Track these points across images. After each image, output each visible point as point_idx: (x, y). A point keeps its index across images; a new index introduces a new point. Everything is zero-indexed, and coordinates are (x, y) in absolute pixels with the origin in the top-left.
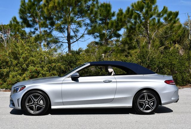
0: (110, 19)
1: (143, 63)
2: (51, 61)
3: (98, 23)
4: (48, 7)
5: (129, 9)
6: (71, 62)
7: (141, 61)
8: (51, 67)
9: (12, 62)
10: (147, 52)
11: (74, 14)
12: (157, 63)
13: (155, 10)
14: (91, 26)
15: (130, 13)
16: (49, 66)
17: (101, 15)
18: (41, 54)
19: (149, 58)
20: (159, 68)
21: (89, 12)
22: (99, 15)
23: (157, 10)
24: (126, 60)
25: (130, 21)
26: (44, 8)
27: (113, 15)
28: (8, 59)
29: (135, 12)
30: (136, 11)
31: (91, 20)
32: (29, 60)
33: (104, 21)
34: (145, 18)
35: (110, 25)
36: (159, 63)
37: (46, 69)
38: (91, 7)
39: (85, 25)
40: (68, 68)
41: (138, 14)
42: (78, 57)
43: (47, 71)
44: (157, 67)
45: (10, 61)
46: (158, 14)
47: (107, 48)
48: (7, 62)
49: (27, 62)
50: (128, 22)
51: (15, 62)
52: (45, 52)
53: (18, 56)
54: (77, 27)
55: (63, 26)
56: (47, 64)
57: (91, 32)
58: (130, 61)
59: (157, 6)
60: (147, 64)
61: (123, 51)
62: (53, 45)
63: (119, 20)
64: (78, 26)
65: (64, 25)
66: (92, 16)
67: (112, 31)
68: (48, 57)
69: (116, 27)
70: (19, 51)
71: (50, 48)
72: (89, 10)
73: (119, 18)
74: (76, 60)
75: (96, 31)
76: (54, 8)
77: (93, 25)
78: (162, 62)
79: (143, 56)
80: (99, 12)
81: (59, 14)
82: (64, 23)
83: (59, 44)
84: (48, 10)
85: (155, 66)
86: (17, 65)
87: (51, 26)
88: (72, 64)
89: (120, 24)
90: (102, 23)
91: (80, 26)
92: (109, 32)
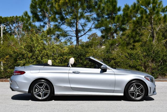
0: (116, 14)
1: (148, 56)
2: (63, 54)
3: (105, 17)
4: (59, 3)
5: (135, 4)
6: (81, 55)
7: (146, 54)
8: (63, 59)
9: (27, 54)
10: (152, 45)
11: (82, 9)
12: (161, 56)
13: (159, 5)
14: (98, 21)
15: (136, 9)
16: (61, 59)
17: (107, 10)
18: (53, 47)
19: (154, 51)
20: (163, 61)
21: (96, 7)
22: (106, 10)
23: (161, 6)
24: (132, 54)
25: (136, 16)
26: (55, 4)
27: (119, 10)
28: (24, 52)
29: (141, 8)
30: (141, 6)
31: (98, 15)
32: (43, 53)
33: (110, 16)
34: (151, 14)
35: (116, 20)
36: (163, 56)
37: (59, 62)
38: (98, 3)
39: (92, 19)
40: (78, 60)
41: (143, 9)
42: (87, 50)
43: (60, 63)
44: (162, 60)
45: (26, 53)
46: (162, 9)
47: (113, 41)
48: (23, 55)
49: (41, 54)
50: (134, 17)
51: (30, 55)
52: (57, 45)
53: (33, 49)
54: (86, 22)
55: (72, 21)
56: (58, 57)
57: (98, 26)
58: (135, 54)
59: (161, 2)
60: (152, 57)
61: (128, 44)
62: (62, 38)
63: (126, 15)
64: (87, 20)
65: (74, 20)
66: (99, 11)
67: (117, 25)
68: (60, 50)
69: (122, 21)
70: (34, 44)
71: (60, 41)
72: (96, 5)
73: (126, 12)
74: (86, 53)
75: (103, 25)
76: (65, 4)
77: (99, 19)
78: (166, 55)
79: (148, 49)
80: (106, 7)
81: (69, 9)
82: (74, 18)
83: (68, 38)
84: (59, 5)
85: (160, 59)
86: (31, 57)
87: (61, 21)
88: (82, 57)
89: (126, 19)
90: (108, 18)
91: (89, 21)
92: (114, 26)
